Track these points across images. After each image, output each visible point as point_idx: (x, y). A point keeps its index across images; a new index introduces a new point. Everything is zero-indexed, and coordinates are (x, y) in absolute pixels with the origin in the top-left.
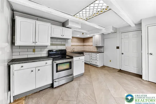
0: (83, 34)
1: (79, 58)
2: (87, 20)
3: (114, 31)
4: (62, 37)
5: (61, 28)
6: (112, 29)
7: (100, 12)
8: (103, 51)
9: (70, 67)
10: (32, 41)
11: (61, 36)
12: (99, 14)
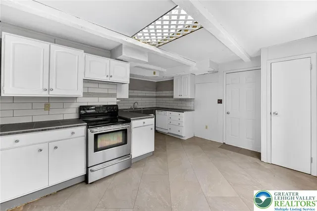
0: (154, 73)
1: (144, 123)
2: (159, 46)
3: (213, 70)
4: (108, 79)
5: (107, 61)
6: (209, 66)
7: (183, 32)
8: (192, 108)
9: (125, 141)
10: (41, 88)
11: (107, 76)
12: (181, 35)
